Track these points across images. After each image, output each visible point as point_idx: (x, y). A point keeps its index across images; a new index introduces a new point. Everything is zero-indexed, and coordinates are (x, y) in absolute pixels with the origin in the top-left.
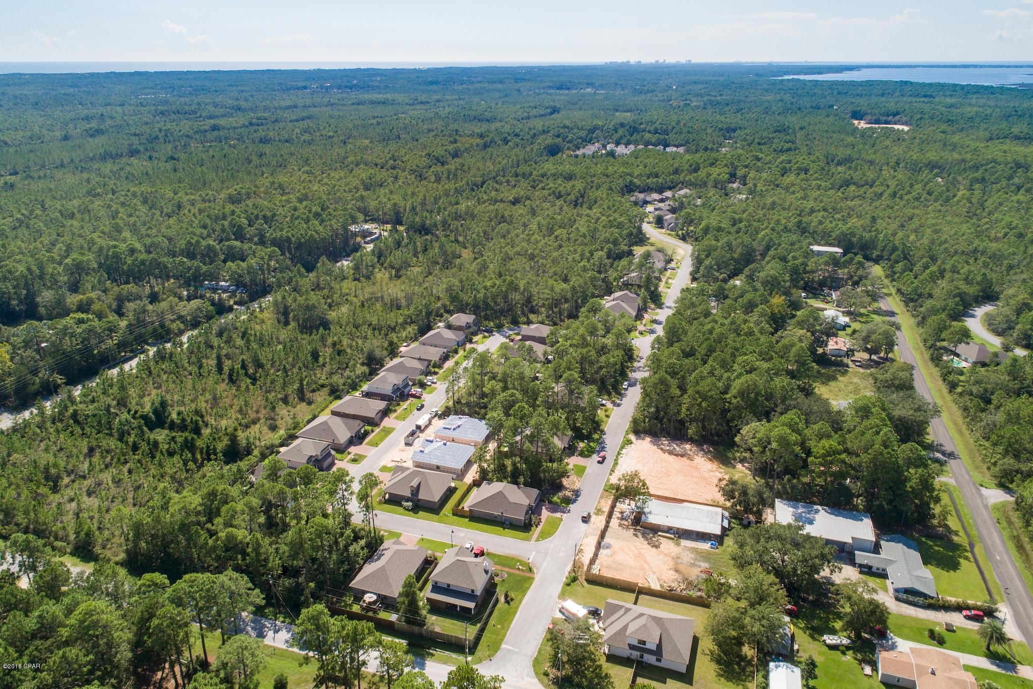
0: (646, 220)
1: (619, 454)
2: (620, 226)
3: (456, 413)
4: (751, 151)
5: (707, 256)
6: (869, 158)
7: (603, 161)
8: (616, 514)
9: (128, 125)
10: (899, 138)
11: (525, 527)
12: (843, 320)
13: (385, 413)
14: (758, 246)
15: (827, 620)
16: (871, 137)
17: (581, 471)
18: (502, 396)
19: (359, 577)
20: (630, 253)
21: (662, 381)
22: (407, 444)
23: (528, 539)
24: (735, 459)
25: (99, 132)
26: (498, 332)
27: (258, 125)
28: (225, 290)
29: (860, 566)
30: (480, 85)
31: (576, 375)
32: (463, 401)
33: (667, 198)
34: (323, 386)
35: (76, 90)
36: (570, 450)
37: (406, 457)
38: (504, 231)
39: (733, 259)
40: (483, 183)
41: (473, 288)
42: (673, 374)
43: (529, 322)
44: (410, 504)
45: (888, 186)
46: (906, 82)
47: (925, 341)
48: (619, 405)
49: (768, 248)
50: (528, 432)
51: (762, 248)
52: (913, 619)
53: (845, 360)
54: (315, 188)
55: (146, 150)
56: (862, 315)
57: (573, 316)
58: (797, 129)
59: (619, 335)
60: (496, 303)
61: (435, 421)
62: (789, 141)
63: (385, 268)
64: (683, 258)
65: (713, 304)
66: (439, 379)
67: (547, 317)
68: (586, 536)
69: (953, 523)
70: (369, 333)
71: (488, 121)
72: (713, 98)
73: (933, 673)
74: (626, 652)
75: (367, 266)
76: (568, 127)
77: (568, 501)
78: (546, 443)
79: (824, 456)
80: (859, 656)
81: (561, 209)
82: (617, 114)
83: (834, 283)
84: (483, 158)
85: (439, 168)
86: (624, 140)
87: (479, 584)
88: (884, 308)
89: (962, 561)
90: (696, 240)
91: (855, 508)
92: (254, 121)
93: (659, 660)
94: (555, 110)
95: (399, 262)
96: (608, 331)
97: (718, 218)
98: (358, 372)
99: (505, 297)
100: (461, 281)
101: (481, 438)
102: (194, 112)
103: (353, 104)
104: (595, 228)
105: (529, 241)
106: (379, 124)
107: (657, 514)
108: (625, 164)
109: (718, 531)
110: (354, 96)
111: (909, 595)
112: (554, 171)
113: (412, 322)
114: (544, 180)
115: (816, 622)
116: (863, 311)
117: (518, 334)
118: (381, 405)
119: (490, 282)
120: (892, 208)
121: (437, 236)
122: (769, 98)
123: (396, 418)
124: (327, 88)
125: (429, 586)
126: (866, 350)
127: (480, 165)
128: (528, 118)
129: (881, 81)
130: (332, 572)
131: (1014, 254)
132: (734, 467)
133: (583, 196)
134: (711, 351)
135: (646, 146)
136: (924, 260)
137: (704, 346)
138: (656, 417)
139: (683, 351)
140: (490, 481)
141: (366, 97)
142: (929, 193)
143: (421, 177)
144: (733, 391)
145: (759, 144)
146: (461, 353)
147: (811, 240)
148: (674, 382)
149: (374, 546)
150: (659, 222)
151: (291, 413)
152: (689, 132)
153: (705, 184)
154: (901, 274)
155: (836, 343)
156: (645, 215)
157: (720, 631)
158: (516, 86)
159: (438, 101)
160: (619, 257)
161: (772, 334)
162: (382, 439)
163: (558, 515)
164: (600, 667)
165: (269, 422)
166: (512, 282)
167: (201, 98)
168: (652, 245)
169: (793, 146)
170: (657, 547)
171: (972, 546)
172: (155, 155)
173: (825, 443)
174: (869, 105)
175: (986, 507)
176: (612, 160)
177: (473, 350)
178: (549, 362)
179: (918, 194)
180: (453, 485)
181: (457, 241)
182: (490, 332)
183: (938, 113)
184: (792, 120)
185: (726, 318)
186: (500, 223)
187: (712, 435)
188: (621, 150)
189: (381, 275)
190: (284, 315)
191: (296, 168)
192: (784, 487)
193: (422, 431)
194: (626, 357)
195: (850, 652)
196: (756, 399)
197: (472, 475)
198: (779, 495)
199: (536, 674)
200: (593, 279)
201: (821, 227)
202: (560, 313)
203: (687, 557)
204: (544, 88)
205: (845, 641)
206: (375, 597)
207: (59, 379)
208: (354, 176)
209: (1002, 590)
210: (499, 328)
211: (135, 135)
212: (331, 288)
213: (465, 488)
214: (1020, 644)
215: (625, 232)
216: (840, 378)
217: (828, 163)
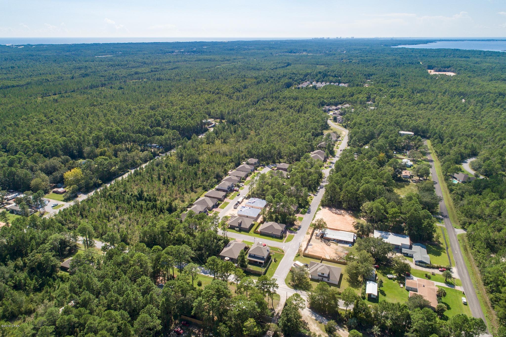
0: (329, 118)
1: (316, 213)
2: (318, 122)
3: (253, 197)
4: (378, 86)
5: (355, 136)
6: (433, 89)
7: (311, 91)
8: (314, 234)
9: (98, 71)
10: (449, 79)
11: (281, 238)
12: (410, 163)
13: (225, 197)
14: (376, 132)
15: (390, 270)
16: (435, 79)
17: (301, 219)
18: (271, 191)
19: (222, 252)
20: (322, 134)
21: (333, 186)
22: (235, 208)
23: (282, 242)
24: (360, 216)
25: (87, 75)
26: (267, 166)
27: (155, 71)
28: (155, 147)
29: (404, 253)
30: (253, 51)
31: (300, 183)
32: (255, 193)
33: (339, 108)
34: (200, 186)
35: (70, 53)
36: (297, 212)
37: (236, 213)
38: (268, 123)
39: (365, 137)
40: (258, 101)
41: (257, 148)
42: (337, 183)
43: (280, 162)
44: (238, 229)
45: (438, 104)
46: (457, 50)
47: (443, 172)
48: (316, 196)
49: (381, 132)
50: (282, 204)
51: (378, 132)
52: (420, 271)
53: (409, 180)
54: (186, 103)
55: (109, 83)
56: (419, 161)
57: (298, 160)
58: (401, 75)
59: (316, 168)
60: (266, 154)
61: (245, 200)
62: (396, 81)
63: (219, 139)
64: (344, 136)
65: (355, 156)
66: (245, 184)
67: (287, 160)
68: (303, 241)
69: (441, 240)
70: (216, 166)
71: (258, 70)
72: (363, 58)
73: (424, 286)
74: (317, 278)
75: (212, 138)
76: (295, 74)
77: (296, 230)
78: (288, 208)
79: (393, 214)
80: (399, 281)
81: (292, 113)
82: (318, 66)
83: (408, 148)
84: (257, 89)
85: (238, 94)
86: (321, 80)
87: (265, 255)
88: (429, 159)
89: (442, 253)
90: (351, 128)
91: (405, 234)
92: (153, 69)
93: (328, 280)
94: (289, 64)
95: (225, 136)
96: (312, 167)
97: (360, 119)
98: (213, 181)
99: (270, 152)
100: (252, 145)
101: (263, 206)
102: (126, 65)
103: (196, 61)
104: (307, 123)
105: (279, 128)
106: (209, 71)
107: (330, 234)
108: (321, 92)
109: (352, 241)
110: (196, 56)
111: (420, 263)
112: (289, 96)
113: (232, 162)
114: (285, 100)
115: (385, 271)
116: (419, 159)
117: (275, 167)
118: (224, 193)
119: (263, 147)
120: (439, 114)
121: (239, 125)
122: (390, 58)
123: (230, 199)
124: (182, 52)
125: (248, 255)
126: (418, 176)
127: (256, 92)
128: (276, 68)
129: (445, 49)
130: (213, 250)
131: (489, 136)
132: (360, 219)
133: (302, 108)
134: (353, 175)
135: (330, 83)
136: (448, 138)
137: (350, 173)
138: (331, 200)
139: (342, 175)
140: (267, 222)
141: (201, 57)
142: (457, 108)
143: (231, 98)
144: (360, 190)
145: (382, 82)
146: (253, 174)
147: (399, 129)
148: (337, 187)
149: (226, 243)
150: (335, 120)
151: (189, 196)
152: (350, 76)
153: (356, 102)
154: (437, 144)
155: (406, 173)
156: (329, 117)
157: (350, 271)
158: (270, 51)
159: (235, 59)
160: (317, 135)
161: (379, 168)
162: (225, 206)
163: (293, 234)
164: (308, 282)
165: (181, 199)
166: (273, 146)
167: (127, 58)
168: (332, 130)
169: (398, 84)
170: (329, 246)
171: (447, 248)
172: (113, 86)
173: (394, 210)
174: (437, 62)
175: (455, 235)
176: (315, 90)
177: (259, 173)
178: (289, 178)
179: (451, 108)
180: (253, 223)
181: (248, 127)
182: (264, 166)
183: (469, 67)
184: (399, 70)
185: (360, 162)
186: (266, 120)
187: (352, 207)
188: (319, 85)
189: (218, 142)
190: (180, 157)
191: (176, 93)
192: (378, 226)
193: (240, 204)
194: (319, 177)
195: (396, 280)
196: (369, 193)
197: (260, 219)
198: (376, 229)
199: (286, 283)
200: (306, 145)
201: (405, 123)
202: (292, 159)
203: (340, 249)
204: (283, 52)
205: (395, 277)
206: (229, 259)
207: (100, 182)
208: (202, 98)
209: (455, 263)
210: (268, 164)
211: (102, 76)
212: (198, 147)
213: (258, 224)
214: (458, 280)
215: (320, 124)
216: (406, 187)
217: (413, 92)
